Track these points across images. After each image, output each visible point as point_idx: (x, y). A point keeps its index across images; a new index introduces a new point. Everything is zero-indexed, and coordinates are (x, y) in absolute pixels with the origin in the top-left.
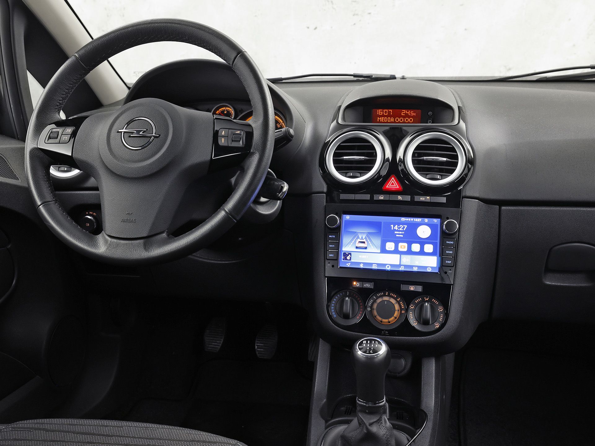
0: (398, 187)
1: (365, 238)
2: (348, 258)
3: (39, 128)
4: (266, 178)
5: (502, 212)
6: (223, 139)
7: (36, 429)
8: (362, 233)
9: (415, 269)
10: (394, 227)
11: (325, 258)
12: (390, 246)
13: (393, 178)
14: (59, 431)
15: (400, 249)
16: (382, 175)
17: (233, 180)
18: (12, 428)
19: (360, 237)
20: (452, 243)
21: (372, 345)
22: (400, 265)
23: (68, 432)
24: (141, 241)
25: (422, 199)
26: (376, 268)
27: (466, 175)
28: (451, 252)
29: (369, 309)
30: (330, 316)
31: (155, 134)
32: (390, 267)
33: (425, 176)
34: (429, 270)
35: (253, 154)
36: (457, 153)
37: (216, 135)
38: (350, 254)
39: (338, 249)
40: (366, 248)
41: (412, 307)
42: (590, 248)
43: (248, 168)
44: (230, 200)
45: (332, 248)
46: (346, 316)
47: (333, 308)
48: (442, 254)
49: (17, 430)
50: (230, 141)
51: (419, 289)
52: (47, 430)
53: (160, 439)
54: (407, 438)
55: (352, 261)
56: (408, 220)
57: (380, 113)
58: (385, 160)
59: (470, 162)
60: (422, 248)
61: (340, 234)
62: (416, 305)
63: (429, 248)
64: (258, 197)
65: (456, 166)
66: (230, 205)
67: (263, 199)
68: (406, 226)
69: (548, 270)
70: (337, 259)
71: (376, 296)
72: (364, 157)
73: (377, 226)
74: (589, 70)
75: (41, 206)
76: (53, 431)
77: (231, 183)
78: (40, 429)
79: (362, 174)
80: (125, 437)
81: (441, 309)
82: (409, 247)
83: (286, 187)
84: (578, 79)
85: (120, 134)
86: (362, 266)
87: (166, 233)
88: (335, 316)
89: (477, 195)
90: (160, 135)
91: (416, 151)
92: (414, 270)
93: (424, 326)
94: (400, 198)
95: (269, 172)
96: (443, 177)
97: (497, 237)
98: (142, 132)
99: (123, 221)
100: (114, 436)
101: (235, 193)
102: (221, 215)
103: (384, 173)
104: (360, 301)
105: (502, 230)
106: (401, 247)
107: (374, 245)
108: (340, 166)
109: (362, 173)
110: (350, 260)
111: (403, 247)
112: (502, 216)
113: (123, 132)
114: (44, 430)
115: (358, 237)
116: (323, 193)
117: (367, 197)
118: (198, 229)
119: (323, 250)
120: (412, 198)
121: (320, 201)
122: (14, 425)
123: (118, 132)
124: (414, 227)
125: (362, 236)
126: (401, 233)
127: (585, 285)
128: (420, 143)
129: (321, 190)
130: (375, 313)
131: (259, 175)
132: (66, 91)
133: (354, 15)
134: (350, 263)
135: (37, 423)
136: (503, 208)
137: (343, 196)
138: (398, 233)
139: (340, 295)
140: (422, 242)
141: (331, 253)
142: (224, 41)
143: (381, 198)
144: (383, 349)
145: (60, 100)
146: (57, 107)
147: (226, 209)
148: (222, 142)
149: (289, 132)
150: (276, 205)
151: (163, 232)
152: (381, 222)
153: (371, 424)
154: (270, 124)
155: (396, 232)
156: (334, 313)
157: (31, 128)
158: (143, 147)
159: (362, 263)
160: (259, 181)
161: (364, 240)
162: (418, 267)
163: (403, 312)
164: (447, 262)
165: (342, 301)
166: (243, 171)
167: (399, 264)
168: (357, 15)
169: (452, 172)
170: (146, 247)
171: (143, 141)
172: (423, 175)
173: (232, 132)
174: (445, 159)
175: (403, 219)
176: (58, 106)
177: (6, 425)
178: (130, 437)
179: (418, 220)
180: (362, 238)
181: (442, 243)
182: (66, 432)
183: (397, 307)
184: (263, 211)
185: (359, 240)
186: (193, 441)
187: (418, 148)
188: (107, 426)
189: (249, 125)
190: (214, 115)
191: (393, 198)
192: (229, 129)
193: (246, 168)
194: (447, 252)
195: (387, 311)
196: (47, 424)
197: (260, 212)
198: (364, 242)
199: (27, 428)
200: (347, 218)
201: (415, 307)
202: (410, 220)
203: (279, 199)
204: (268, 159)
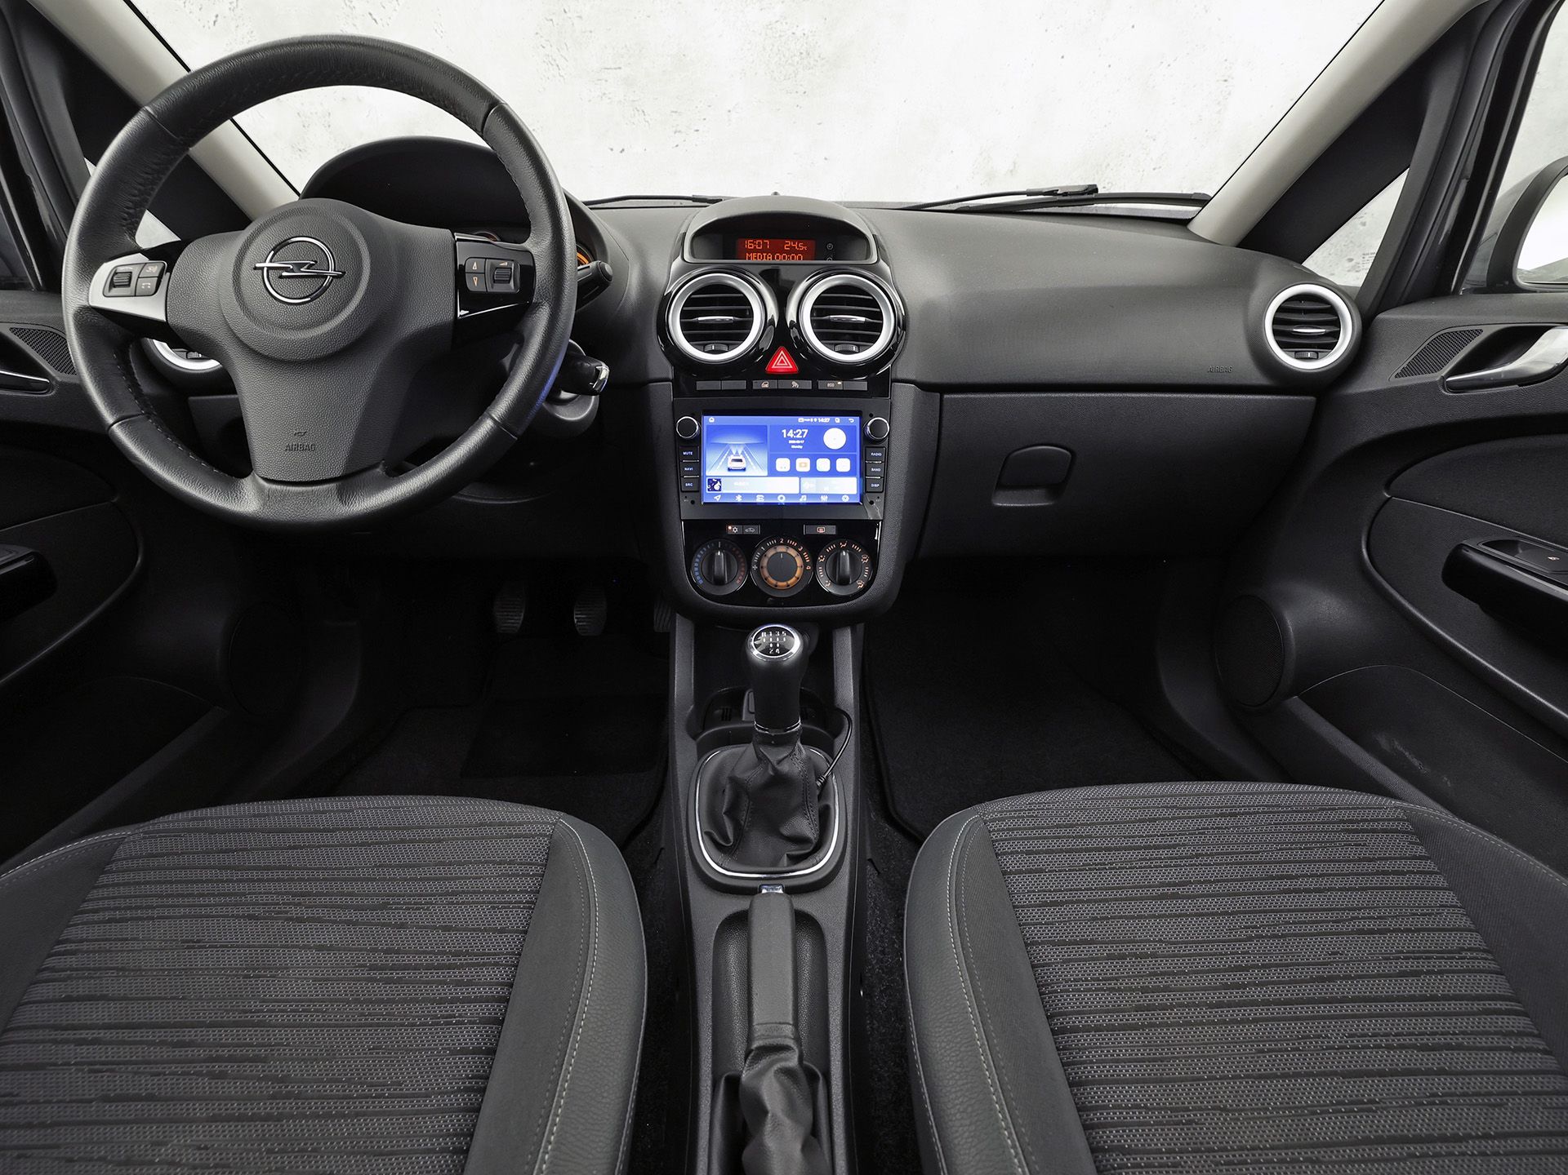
0: (791, 367)
1: (743, 453)
2: (716, 487)
3: (88, 267)
4: (566, 355)
5: (944, 402)
6: (475, 279)
7: (190, 831)
8: (737, 445)
9: (824, 499)
10: (787, 433)
11: (679, 490)
12: (783, 464)
13: (782, 352)
14: (234, 831)
15: (799, 469)
16: (763, 349)
17: (507, 361)
18: (145, 833)
19: (734, 452)
20: (880, 454)
21: (778, 639)
22: (800, 495)
23: (252, 830)
24: (333, 485)
25: (830, 385)
26: (763, 501)
27: (895, 346)
28: (879, 470)
29: (755, 567)
30: (695, 585)
31: (335, 270)
32: (784, 498)
33: (832, 347)
34: (846, 500)
35: (538, 306)
36: (880, 308)
37: (460, 274)
38: (719, 480)
39: (700, 475)
40: (744, 470)
41: (821, 559)
42: (1059, 452)
43: (531, 335)
44: (500, 397)
45: (689, 473)
46: (719, 582)
47: (696, 569)
48: (863, 472)
49: (155, 837)
50: (489, 284)
51: (832, 530)
52: (212, 832)
53: (422, 828)
54: (827, 759)
55: (723, 491)
56: (808, 420)
57: (751, 246)
58: (767, 323)
59: (902, 325)
60: (833, 465)
61: (700, 448)
62: (828, 555)
63: (844, 465)
64: (555, 390)
65: (880, 331)
66: (501, 408)
67: (565, 395)
68: (806, 431)
69: (1001, 486)
70: (698, 490)
71: (765, 546)
72: (732, 318)
73: (761, 432)
74: (1024, 198)
75: (115, 425)
76: (223, 832)
77: (502, 367)
78: (198, 830)
79: (730, 347)
80: (358, 829)
81: (865, 559)
82: (813, 465)
83: (605, 372)
84: (1011, 210)
85: (260, 271)
86: (739, 499)
87: (381, 466)
88: (701, 582)
89: (912, 377)
90: (344, 273)
91: (816, 307)
92: (822, 501)
93: (841, 587)
94: (795, 384)
95: (570, 344)
96: (860, 349)
97: (936, 442)
98: (306, 267)
99: (289, 448)
100: (339, 829)
101: (509, 385)
102: (485, 427)
103: (766, 345)
104: (740, 556)
105: (944, 431)
106: (800, 466)
107: (757, 464)
108: (694, 333)
109: (732, 344)
110: (720, 490)
111: (803, 465)
112: (945, 408)
113: (265, 269)
114: (205, 830)
115: (731, 453)
116: (667, 380)
117: (742, 385)
118: (442, 457)
119: (673, 476)
120: (815, 385)
121: (663, 395)
122: (149, 826)
123: (255, 268)
124: (818, 432)
125: (737, 451)
126: (798, 442)
127: (1047, 504)
128: (822, 293)
129: (664, 376)
130: (766, 573)
131: (553, 347)
132: (140, 187)
133: (675, 133)
134: (720, 496)
135: (193, 819)
136: (946, 396)
137: (701, 385)
138: (794, 442)
139: (707, 548)
140: (833, 456)
141: (689, 481)
142: (461, 81)
143: (765, 385)
144: (796, 645)
145: (128, 208)
146: (124, 222)
147: (493, 415)
148: (475, 284)
149: (603, 269)
150: (589, 405)
151: (375, 466)
152: (766, 426)
153: (779, 762)
154: (567, 247)
155: (790, 442)
156: (698, 578)
157: (69, 266)
158: (314, 297)
159: (741, 494)
160: (555, 357)
161: (741, 457)
162: (828, 495)
163: (809, 568)
164: (872, 485)
165: (711, 559)
166: (522, 342)
167: (798, 492)
168: (680, 132)
169: (874, 339)
170: (344, 494)
171: (311, 286)
172: (831, 346)
173: (492, 265)
174: (863, 319)
175: (801, 420)
176: (125, 219)
177: (132, 827)
178: (367, 829)
179: (825, 420)
180: (737, 453)
181: (864, 456)
182: (248, 831)
183: (799, 561)
184: (566, 416)
185: (732, 457)
186: (482, 824)
187: (819, 300)
188: (324, 812)
189: (528, 251)
190: (455, 234)
191: (783, 384)
192: (486, 259)
193: (525, 335)
194: (872, 470)
195: (783, 568)
196: (212, 818)
197: (561, 417)
198: (741, 461)
199: (174, 831)
200: (711, 421)
201: (826, 560)
202: (812, 420)
203: (594, 393)
204: (568, 316)
